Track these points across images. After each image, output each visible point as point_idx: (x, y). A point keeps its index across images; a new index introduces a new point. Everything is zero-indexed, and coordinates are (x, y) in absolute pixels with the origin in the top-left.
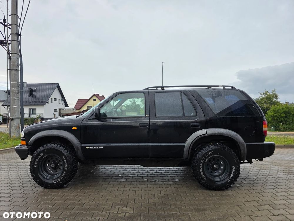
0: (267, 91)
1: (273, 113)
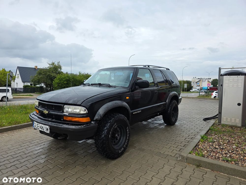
0: (53, 62)
1: (58, 81)
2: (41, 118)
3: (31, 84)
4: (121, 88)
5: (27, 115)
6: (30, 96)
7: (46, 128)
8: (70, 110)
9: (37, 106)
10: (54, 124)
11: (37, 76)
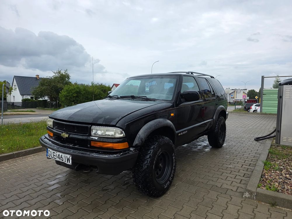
1: (66, 93)
2: (58, 144)
3: (31, 97)
4: (163, 101)
5: (32, 137)
6: (31, 112)
7: (66, 158)
8: (99, 133)
9: (49, 127)
10: (77, 153)
11: (39, 87)
